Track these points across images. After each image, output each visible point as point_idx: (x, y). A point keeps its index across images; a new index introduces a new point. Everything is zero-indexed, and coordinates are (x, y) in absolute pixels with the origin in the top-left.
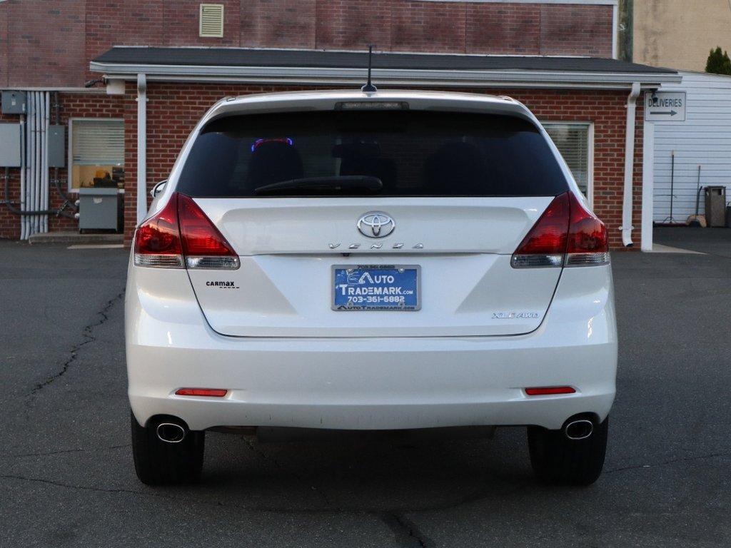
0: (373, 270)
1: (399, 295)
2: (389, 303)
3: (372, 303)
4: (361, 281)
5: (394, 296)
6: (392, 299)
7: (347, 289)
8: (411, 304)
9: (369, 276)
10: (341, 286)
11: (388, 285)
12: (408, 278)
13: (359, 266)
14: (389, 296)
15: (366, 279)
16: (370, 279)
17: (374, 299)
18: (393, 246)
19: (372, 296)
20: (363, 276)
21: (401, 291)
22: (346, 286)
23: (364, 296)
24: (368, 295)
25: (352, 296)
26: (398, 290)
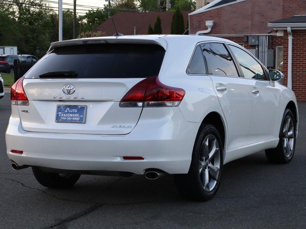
0: (71, 107)
1: (78, 117)
2: (74, 120)
3: (69, 120)
4: (66, 111)
5: (76, 117)
6: (75, 119)
7: (61, 114)
8: (82, 121)
9: (69, 109)
10: (59, 113)
11: (75, 113)
12: (82, 110)
13: (66, 105)
14: (75, 117)
15: (68, 110)
16: (69, 111)
17: (69, 119)
18: (74, 97)
19: (69, 117)
20: (67, 109)
21: (79, 115)
22: (61, 113)
23: (66, 117)
24: (67, 117)
25: (62, 117)
26: (78, 115)
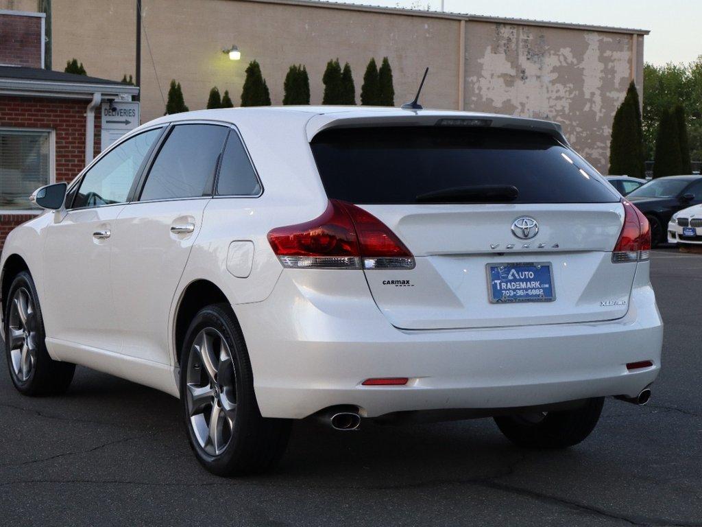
0: (519, 267)
1: (538, 288)
2: (532, 295)
3: (521, 296)
4: (510, 277)
5: (535, 289)
6: (534, 292)
7: (500, 284)
8: (549, 296)
9: (515, 273)
10: (496, 281)
11: (529, 280)
12: (544, 273)
13: (508, 264)
14: (532, 289)
15: (513, 275)
16: (516, 275)
17: (520, 293)
18: (538, 245)
19: (519, 289)
20: (511, 273)
21: (540, 284)
22: (499, 281)
23: (514, 290)
24: (516, 289)
25: (504, 290)
26: (537, 284)
